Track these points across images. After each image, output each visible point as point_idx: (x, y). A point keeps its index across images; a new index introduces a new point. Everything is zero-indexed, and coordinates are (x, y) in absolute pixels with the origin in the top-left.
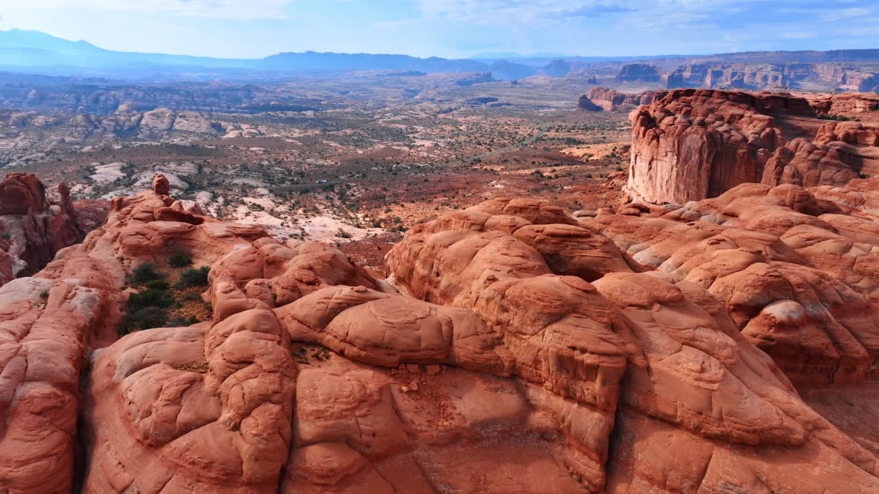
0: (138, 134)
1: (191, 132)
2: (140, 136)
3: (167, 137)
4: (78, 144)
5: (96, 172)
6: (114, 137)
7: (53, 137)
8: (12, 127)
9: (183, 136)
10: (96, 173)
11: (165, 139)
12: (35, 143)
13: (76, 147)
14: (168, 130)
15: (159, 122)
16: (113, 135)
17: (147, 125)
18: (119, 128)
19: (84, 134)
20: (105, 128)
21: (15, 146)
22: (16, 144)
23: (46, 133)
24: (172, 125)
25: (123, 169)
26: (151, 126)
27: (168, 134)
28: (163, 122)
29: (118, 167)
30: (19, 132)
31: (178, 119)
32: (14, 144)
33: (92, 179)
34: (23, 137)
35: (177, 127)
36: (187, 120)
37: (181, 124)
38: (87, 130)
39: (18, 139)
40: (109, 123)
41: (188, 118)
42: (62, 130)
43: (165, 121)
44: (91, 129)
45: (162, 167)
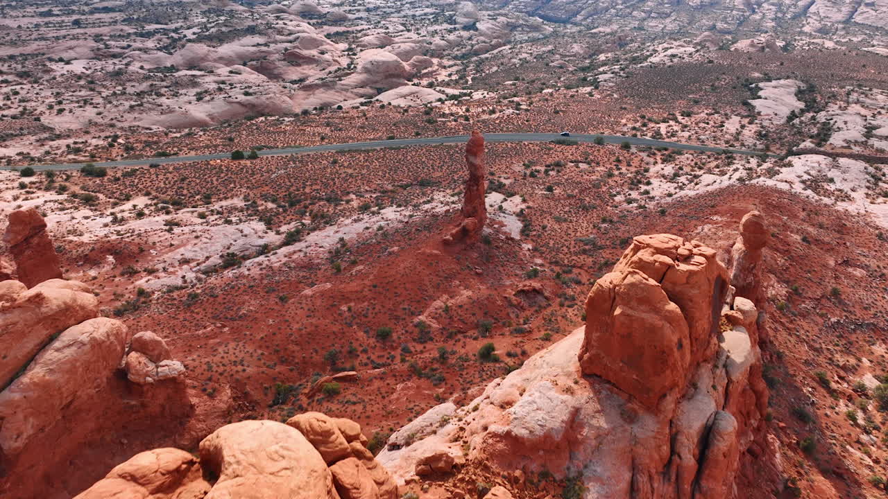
0: (803, 25)
1: (877, 29)
2: (807, 29)
3: (842, 33)
4: (729, 33)
5: (760, 93)
6: (773, 27)
7: (704, 21)
8: (666, 6)
9: (866, 34)
10: (760, 97)
11: (841, 36)
12: (684, 27)
13: (727, 37)
14: (844, 22)
15: (835, 10)
16: (773, 24)
17: (817, 14)
18: (780, 15)
19: (737, 19)
20: (764, 14)
21: (663, 29)
22: (665, 26)
23: (698, 16)
24: (851, 17)
25: (799, 94)
26: (822, 15)
27: (844, 28)
28: (840, 11)
29: (793, 90)
30: (671, 13)
31: (862, 8)
32: (663, 26)
33: (754, 107)
34: (673, 18)
35: (858, 18)
36: (876, 11)
37: (865, 15)
38: (743, 15)
39: (668, 20)
40: (771, 7)
41: (877, 8)
42: (715, 13)
43: (843, 9)
44: (748, 14)
45: (862, 98)
